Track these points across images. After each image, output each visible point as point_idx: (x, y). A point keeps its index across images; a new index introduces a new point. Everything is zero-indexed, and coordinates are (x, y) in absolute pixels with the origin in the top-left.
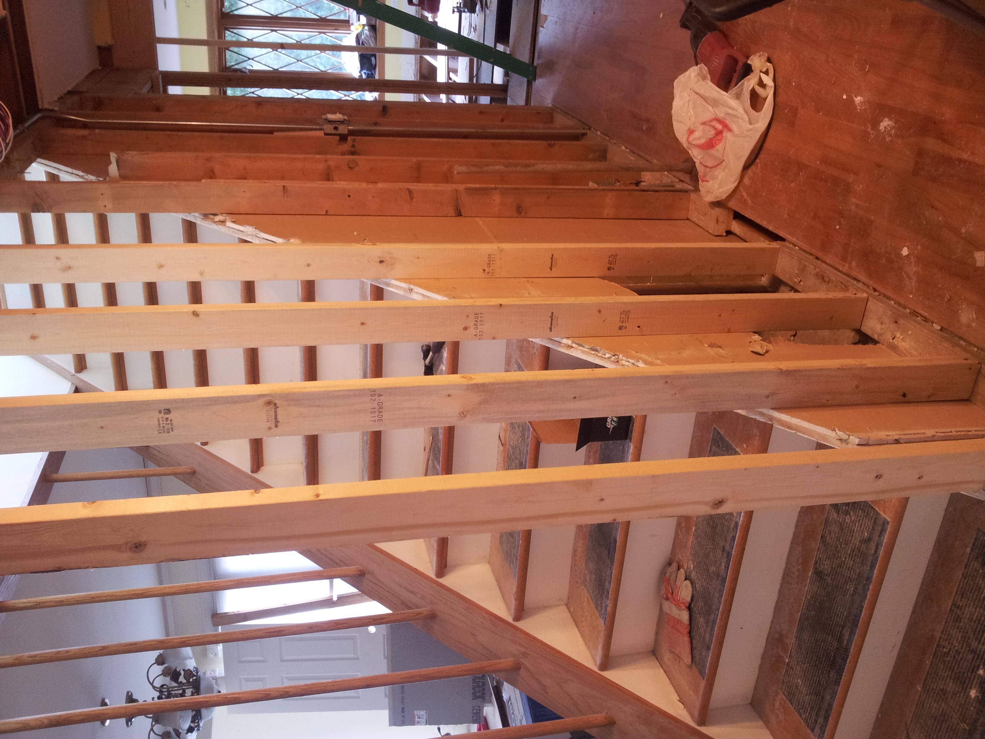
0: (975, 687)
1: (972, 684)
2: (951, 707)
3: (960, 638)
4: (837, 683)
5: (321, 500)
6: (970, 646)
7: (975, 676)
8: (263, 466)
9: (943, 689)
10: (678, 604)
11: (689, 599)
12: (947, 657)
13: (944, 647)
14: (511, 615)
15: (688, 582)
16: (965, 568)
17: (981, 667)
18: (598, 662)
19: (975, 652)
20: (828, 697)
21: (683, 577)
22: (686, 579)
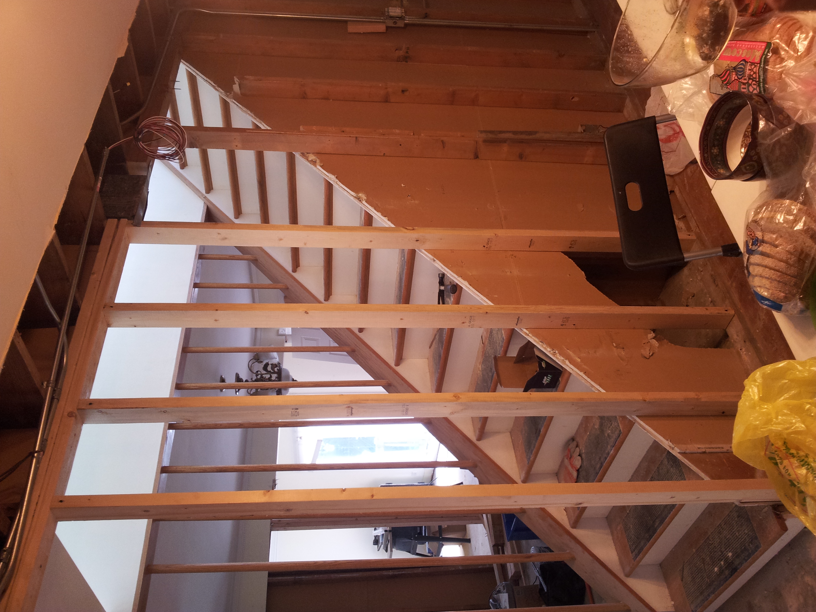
0: (718, 567)
1: (717, 565)
2: (705, 569)
3: (718, 542)
4: (648, 540)
5: (374, 499)
6: (721, 548)
7: (719, 564)
8: (331, 295)
9: (704, 558)
10: (572, 466)
11: (578, 467)
12: (710, 546)
13: (710, 541)
14: (475, 436)
15: (579, 458)
16: (730, 512)
17: (723, 561)
18: (522, 479)
19: (723, 553)
20: (642, 543)
21: (578, 454)
22: (579, 456)
